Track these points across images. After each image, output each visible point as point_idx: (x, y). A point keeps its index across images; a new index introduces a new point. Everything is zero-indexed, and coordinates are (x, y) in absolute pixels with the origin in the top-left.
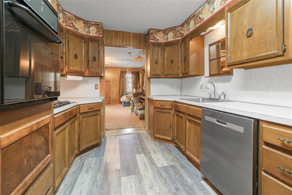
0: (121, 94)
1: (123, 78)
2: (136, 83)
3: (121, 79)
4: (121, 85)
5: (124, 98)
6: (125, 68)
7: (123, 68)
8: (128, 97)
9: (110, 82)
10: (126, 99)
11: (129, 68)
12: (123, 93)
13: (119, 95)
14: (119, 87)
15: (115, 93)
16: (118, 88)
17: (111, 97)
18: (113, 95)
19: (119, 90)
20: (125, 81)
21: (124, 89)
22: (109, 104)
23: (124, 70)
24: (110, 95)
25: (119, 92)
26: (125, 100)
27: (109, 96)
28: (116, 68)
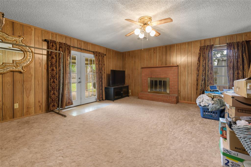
0: (200, 88)
1: (205, 59)
2: (241, 67)
3: (201, 61)
4: (201, 71)
5: (205, 100)
6: (210, 40)
7: (205, 40)
8: (215, 99)
9: (179, 68)
10: (211, 102)
11: (219, 37)
12: (205, 87)
13: (197, 89)
14: (196, 76)
15: (189, 85)
16: (194, 77)
17: (180, 92)
18: (184, 89)
19: (197, 80)
20: (210, 65)
21: (206, 79)
22: (177, 102)
23: (208, 43)
24: (179, 89)
25: (197, 85)
26: (207, 105)
27: (178, 91)
28: (191, 42)
